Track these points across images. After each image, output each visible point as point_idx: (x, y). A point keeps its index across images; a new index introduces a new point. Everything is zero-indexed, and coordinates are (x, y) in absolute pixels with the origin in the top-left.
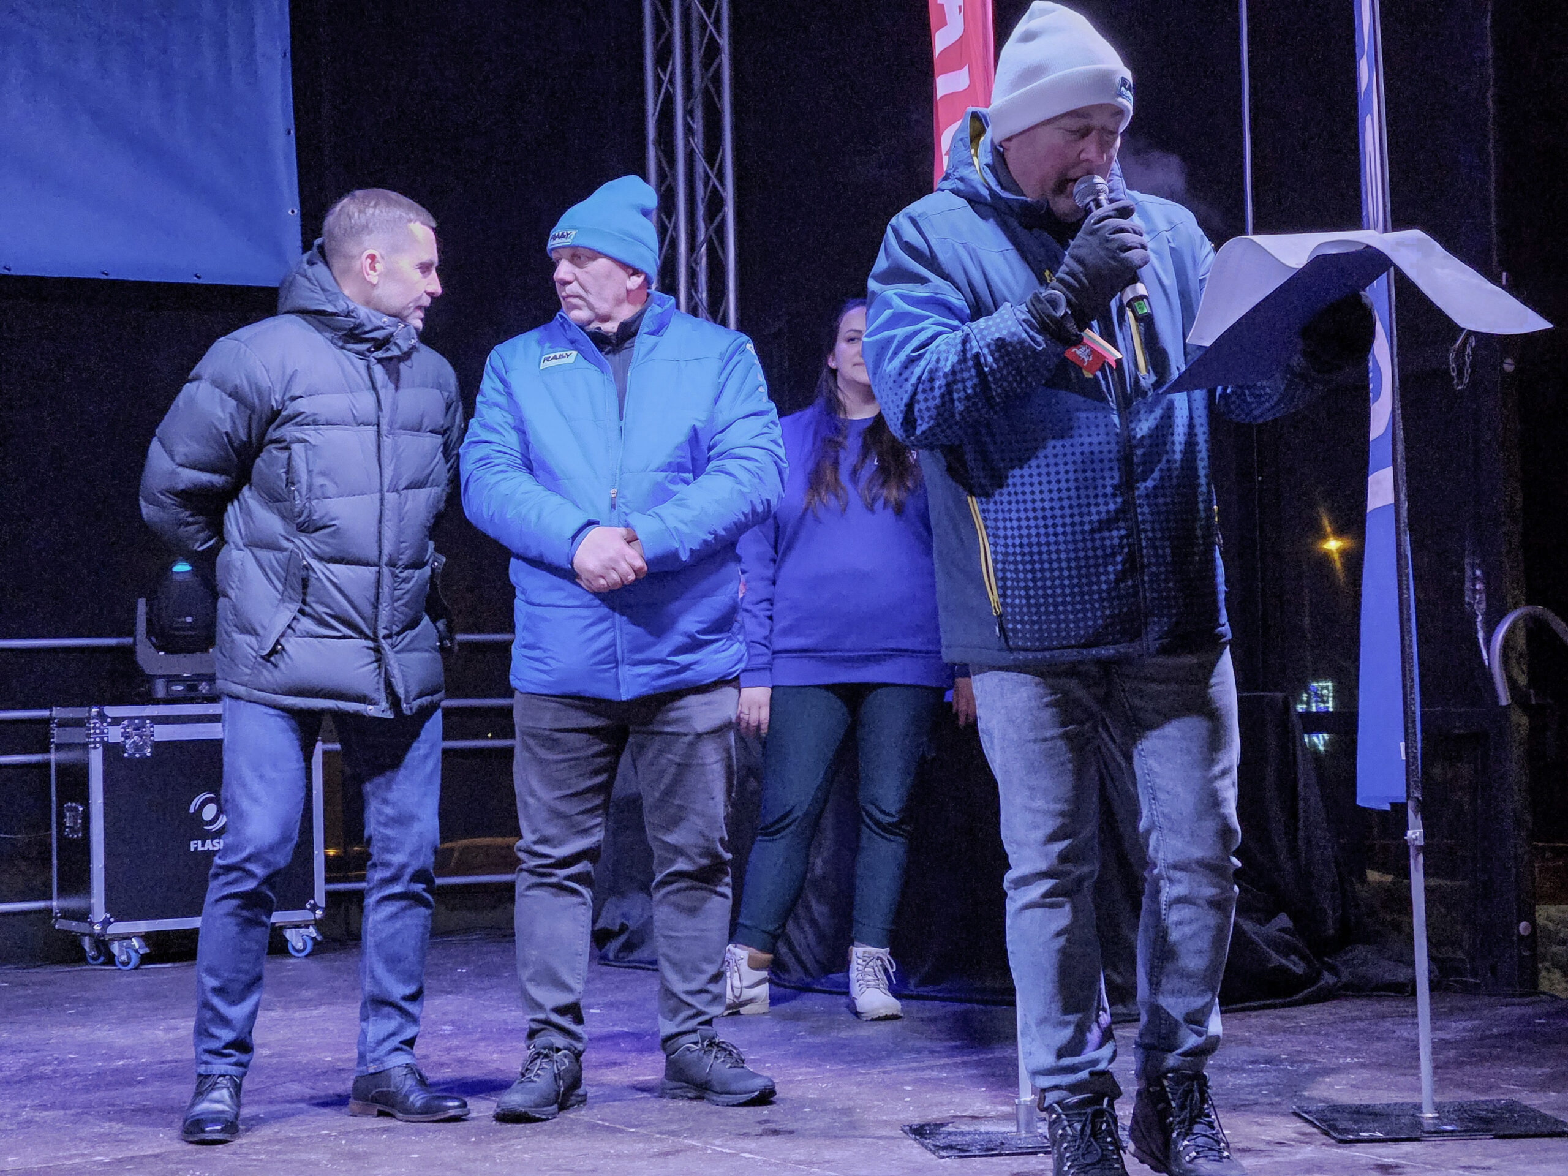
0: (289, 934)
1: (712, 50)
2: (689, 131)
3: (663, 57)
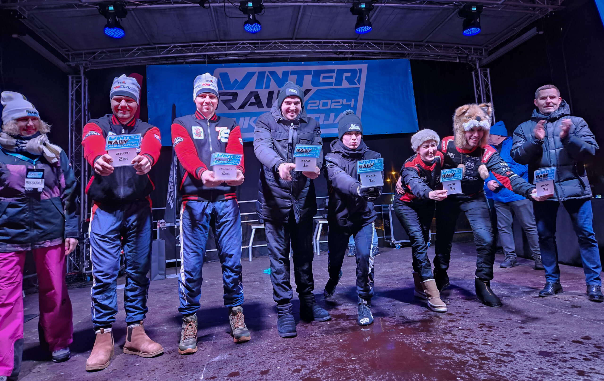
1: (487, 85)
3: (478, 87)
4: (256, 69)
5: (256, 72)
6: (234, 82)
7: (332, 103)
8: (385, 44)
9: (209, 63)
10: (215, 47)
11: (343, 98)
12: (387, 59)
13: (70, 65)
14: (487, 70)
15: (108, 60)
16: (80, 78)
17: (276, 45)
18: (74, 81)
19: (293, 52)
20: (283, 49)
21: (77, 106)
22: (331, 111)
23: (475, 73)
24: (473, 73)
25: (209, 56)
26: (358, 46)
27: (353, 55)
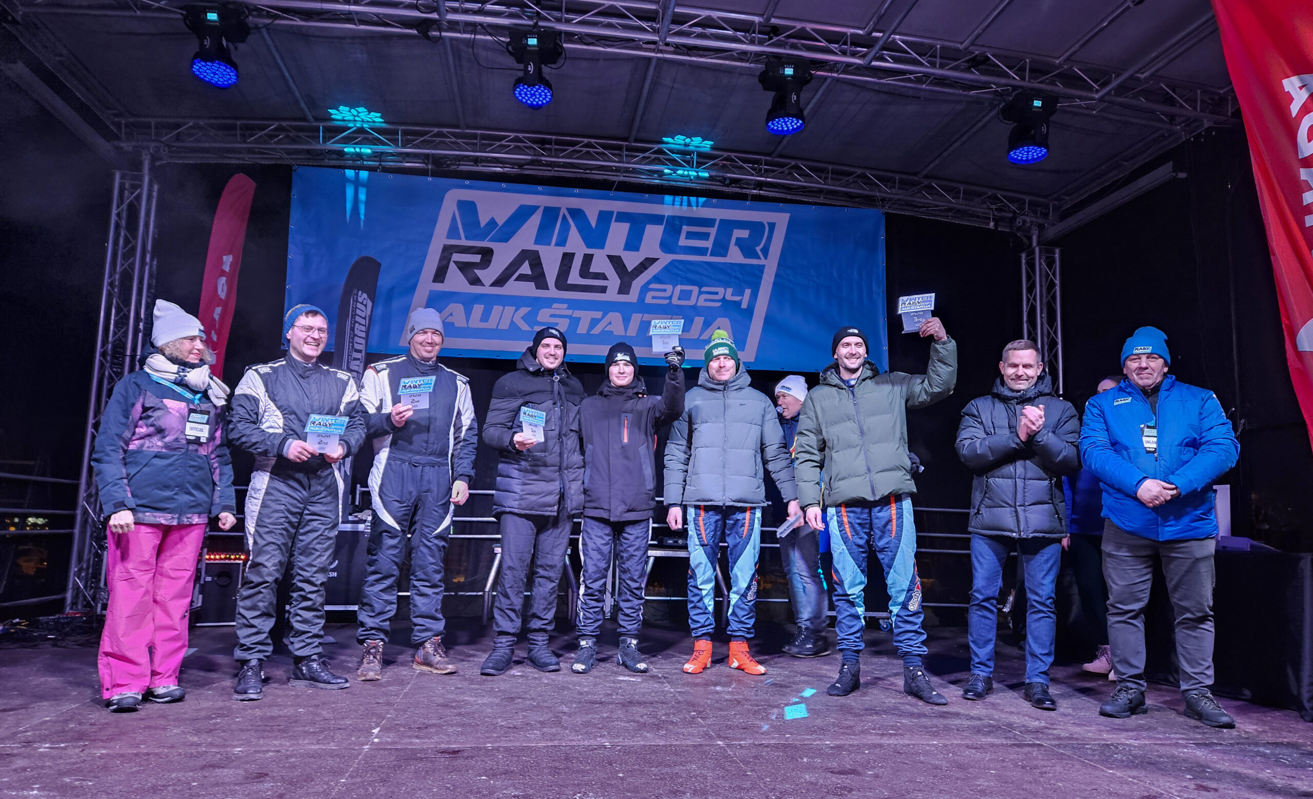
0: (881, 621)
1: (1052, 285)
2: (1041, 317)
3: (1031, 289)
4: (540, 199)
5: (539, 207)
6: (488, 224)
7: (700, 293)
8: (834, 172)
9: (435, 174)
10: (453, 139)
11: (726, 285)
12: (835, 206)
13: (121, 148)
14: (1054, 253)
15: (207, 145)
16: (140, 178)
17: (591, 150)
18: (127, 186)
19: (627, 170)
20: (604, 161)
21: (127, 241)
22: (696, 310)
23: (1027, 256)
24: (1024, 256)
25: (437, 161)
26: (773, 171)
27: (761, 190)
